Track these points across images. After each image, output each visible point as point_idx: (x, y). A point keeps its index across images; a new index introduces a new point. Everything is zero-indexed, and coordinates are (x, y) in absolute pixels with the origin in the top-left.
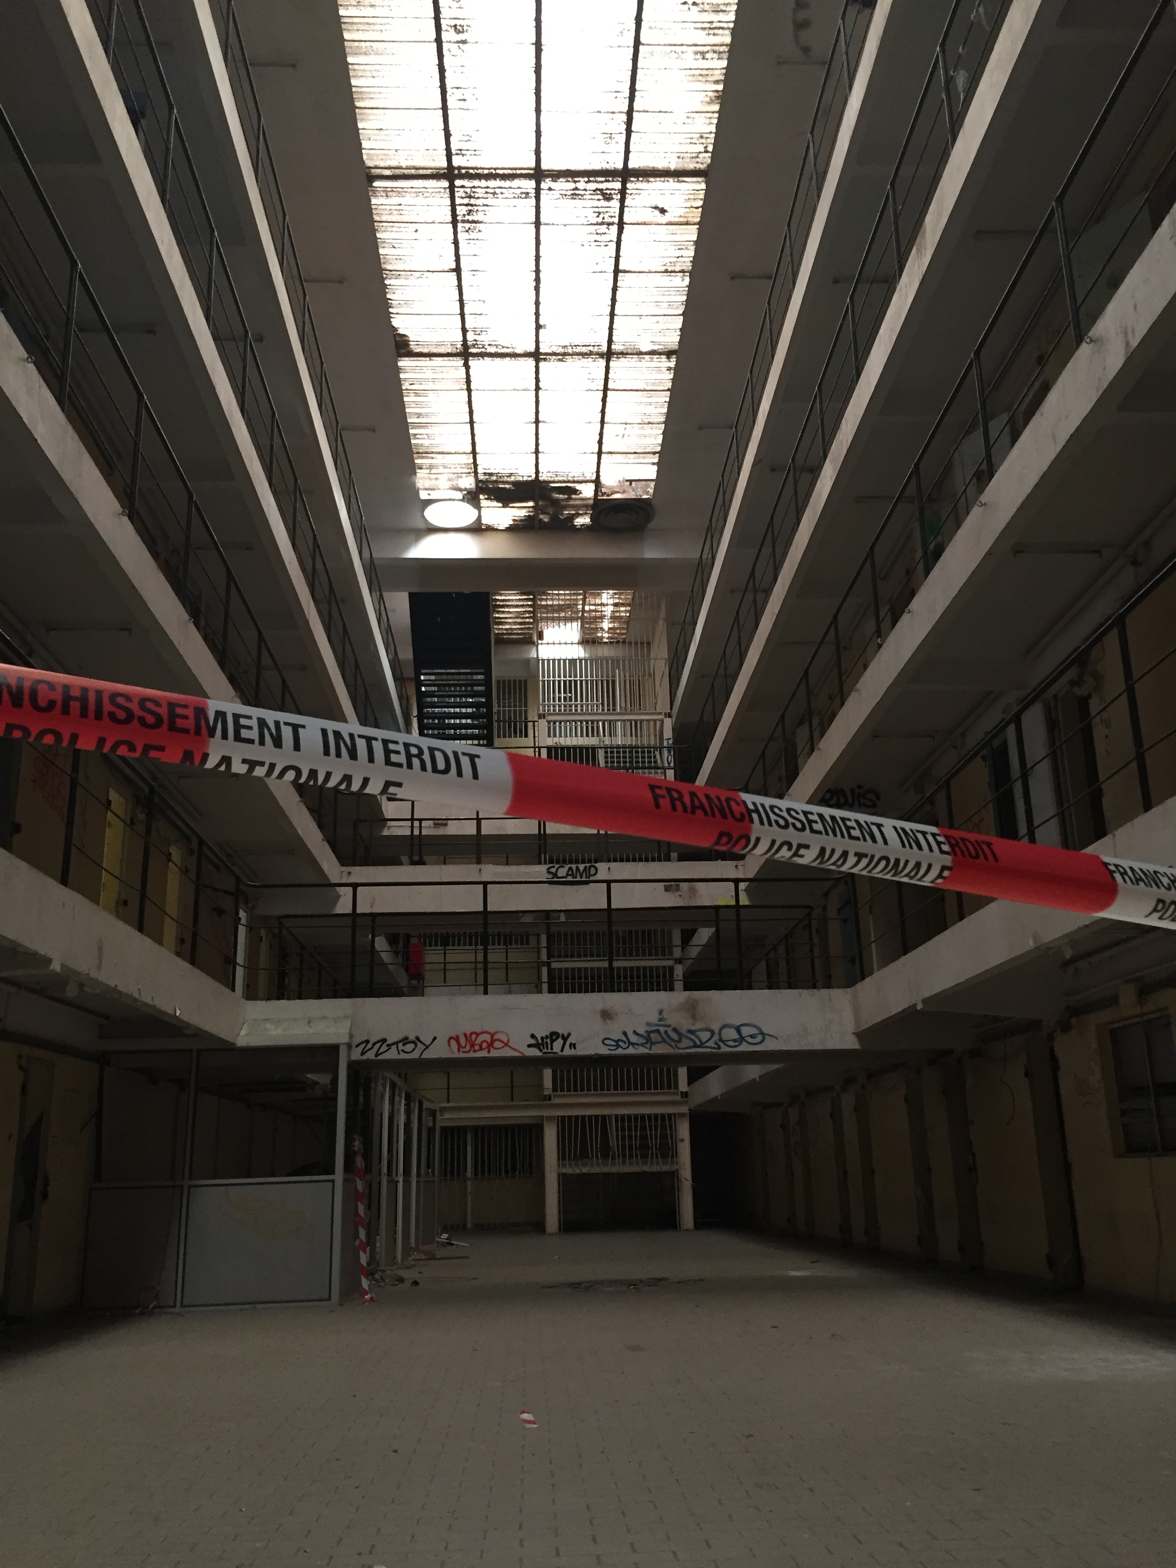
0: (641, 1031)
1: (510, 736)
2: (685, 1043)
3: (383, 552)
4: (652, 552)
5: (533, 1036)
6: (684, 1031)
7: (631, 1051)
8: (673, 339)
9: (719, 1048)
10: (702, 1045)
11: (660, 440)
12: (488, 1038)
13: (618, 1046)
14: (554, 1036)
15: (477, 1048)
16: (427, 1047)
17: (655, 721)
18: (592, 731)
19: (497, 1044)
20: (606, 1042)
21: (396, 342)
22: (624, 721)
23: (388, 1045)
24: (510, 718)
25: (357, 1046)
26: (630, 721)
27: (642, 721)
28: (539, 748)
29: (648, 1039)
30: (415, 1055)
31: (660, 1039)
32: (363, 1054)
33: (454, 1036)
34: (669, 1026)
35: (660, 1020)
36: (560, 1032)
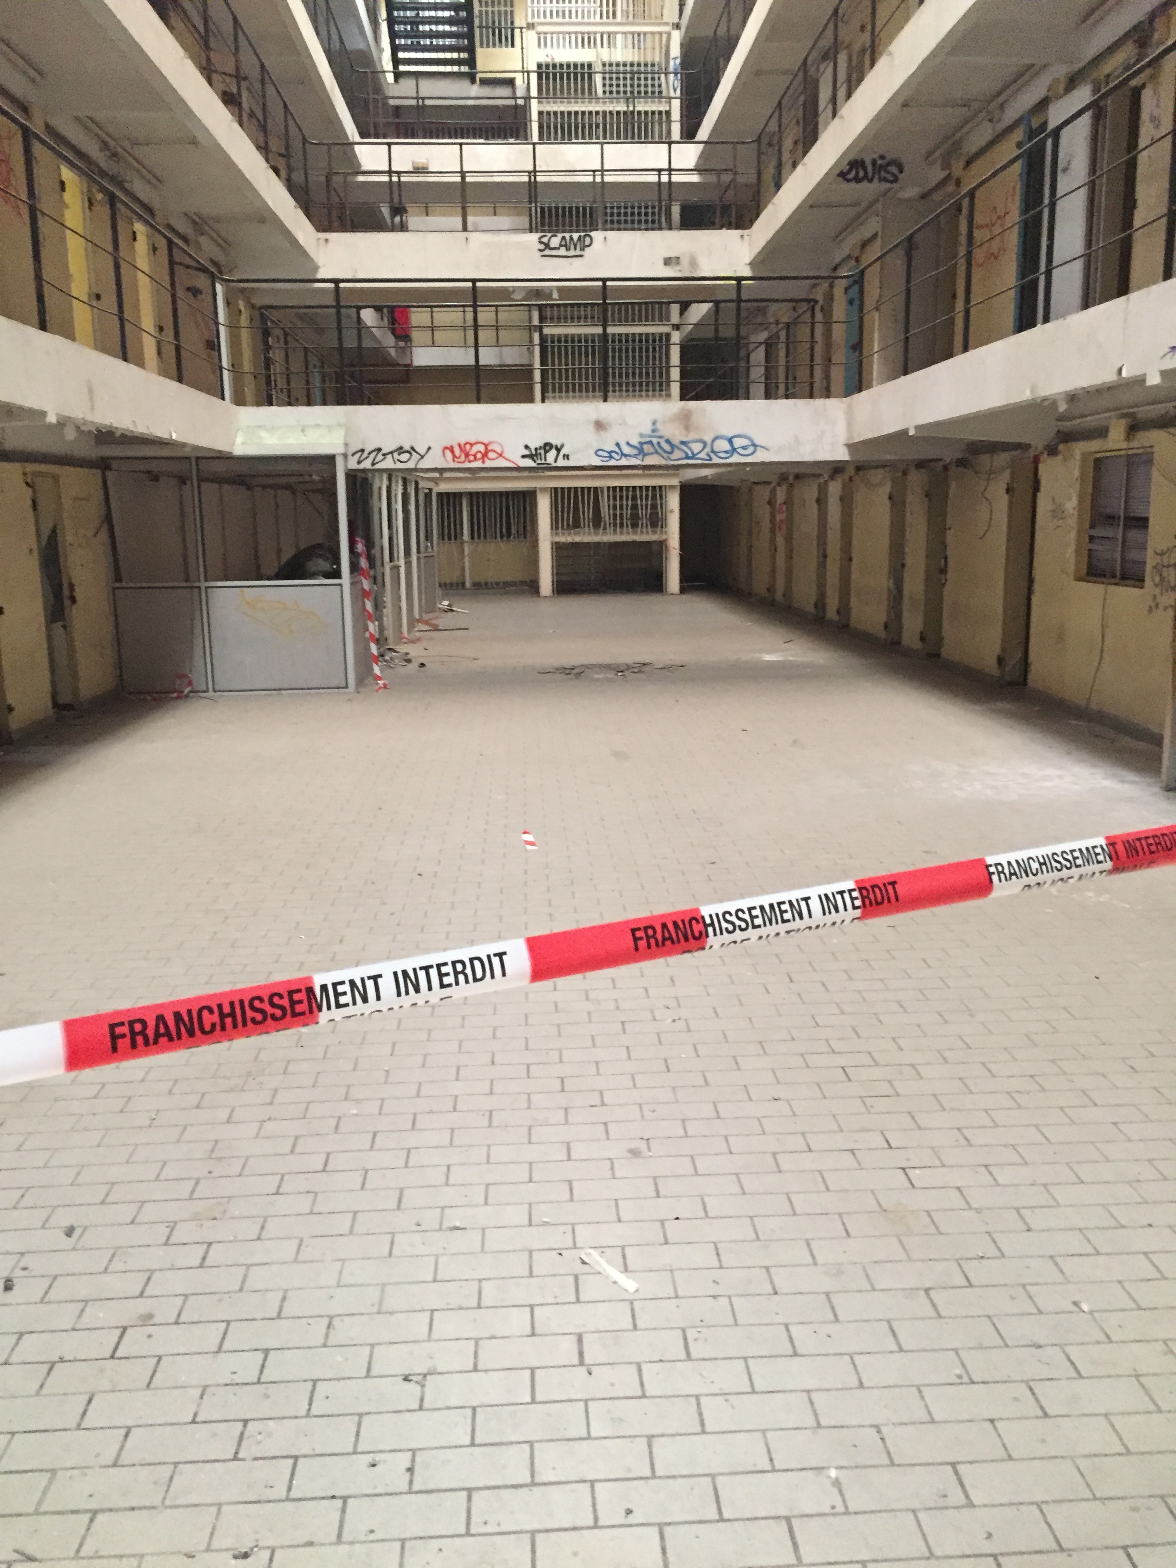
0: (635, 442)
1: (494, 45)
2: (677, 454)
5: (527, 447)
6: (676, 442)
7: (623, 461)
9: (711, 459)
10: (694, 457)
12: (481, 448)
13: (611, 457)
14: (548, 446)
15: (471, 458)
16: (422, 457)
17: (661, 34)
18: (587, 40)
19: (491, 455)
20: (600, 453)
22: (624, 33)
23: (384, 455)
24: (494, 22)
25: (353, 455)
26: (633, 34)
27: (645, 34)
28: (528, 72)
29: (641, 451)
30: (411, 465)
31: (652, 450)
32: (359, 462)
33: (449, 445)
34: (660, 437)
35: (653, 431)
36: (554, 443)
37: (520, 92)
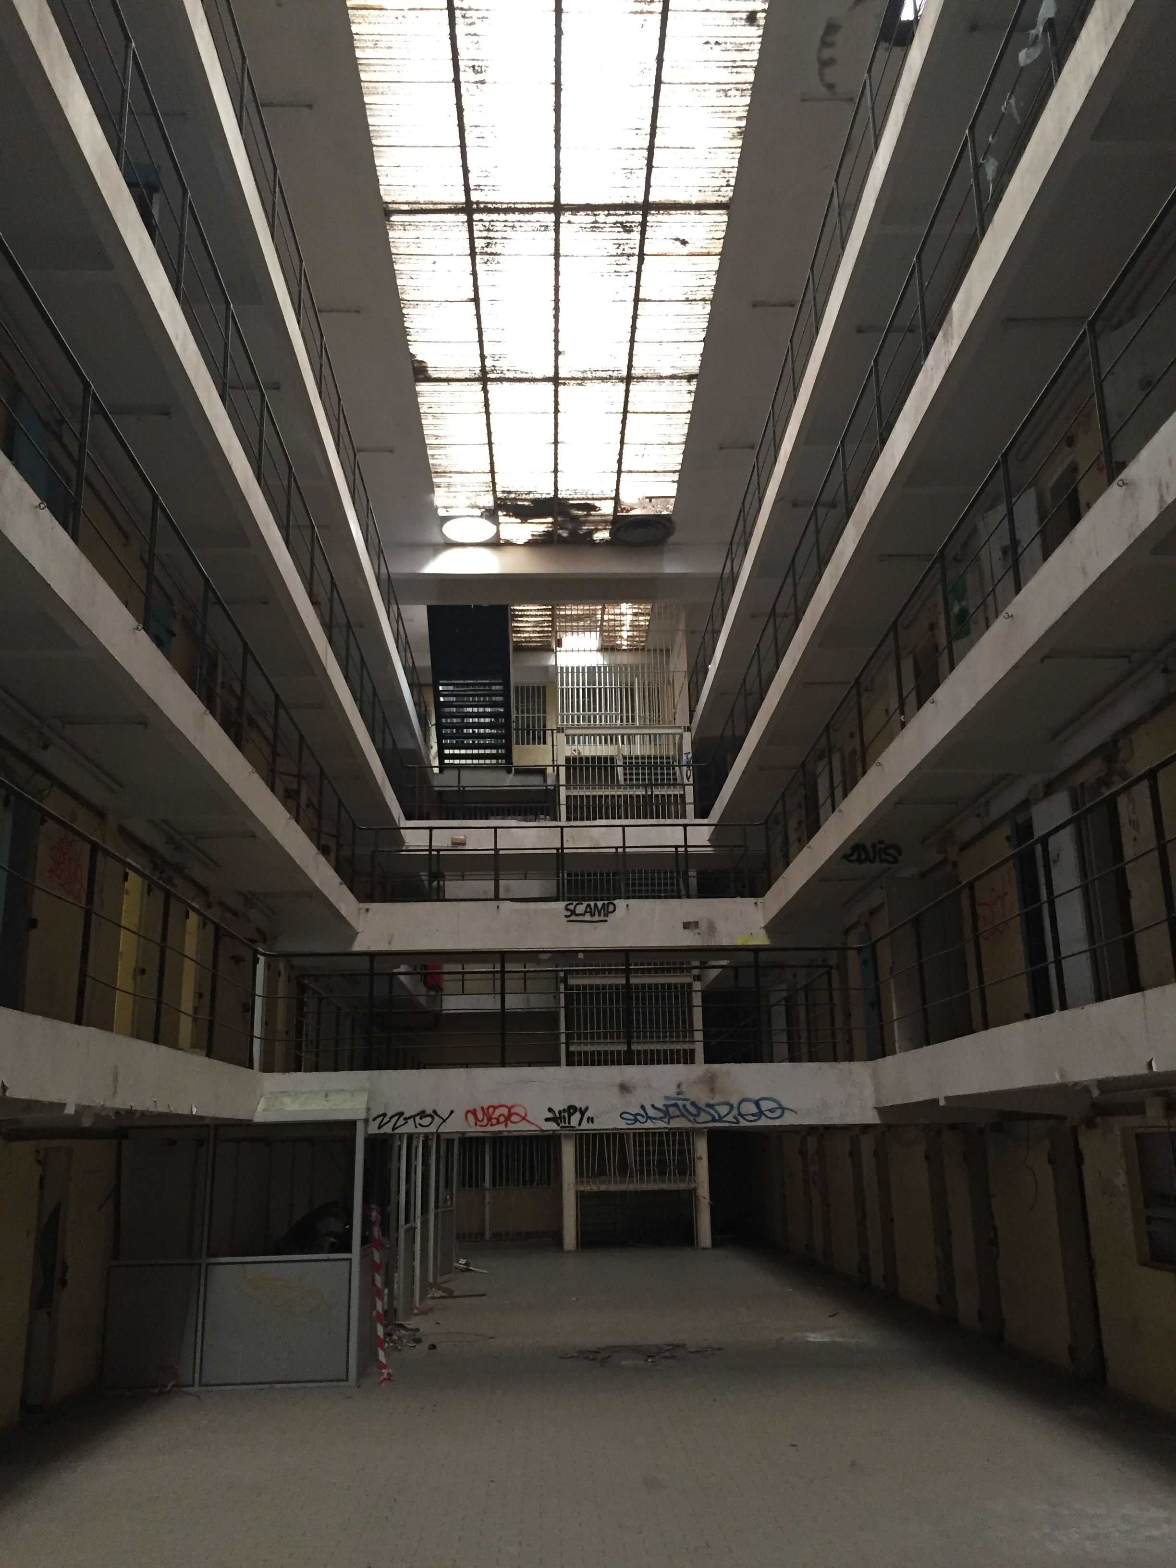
0: (660, 1104)
1: (528, 743)
2: (704, 1117)
3: (399, 567)
4: (671, 567)
5: (550, 1110)
6: (702, 1105)
7: (649, 1125)
8: (693, 364)
9: (738, 1122)
10: (720, 1119)
11: (680, 458)
12: (505, 1111)
13: (636, 1120)
14: (571, 1110)
15: (494, 1121)
16: (444, 1121)
17: (674, 735)
18: (611, 739)
19: (514, 1118)
20: (624, 1116)
21: (414, 368)
22: (643, 735)
23: (405, 1119)
24: (528, 725)
25: (374, 1120)
26: (650, 735)
27: (660, 735)
28: (558, 766)
29: (666, 1114)
30: (432, 1129)
31: (678, 1113)
32: (380, 1127)
33: (471, 1109)
34: (687, 1100)
35: (679, 1094)
36: (578, 1106)
37: (550, 781)
